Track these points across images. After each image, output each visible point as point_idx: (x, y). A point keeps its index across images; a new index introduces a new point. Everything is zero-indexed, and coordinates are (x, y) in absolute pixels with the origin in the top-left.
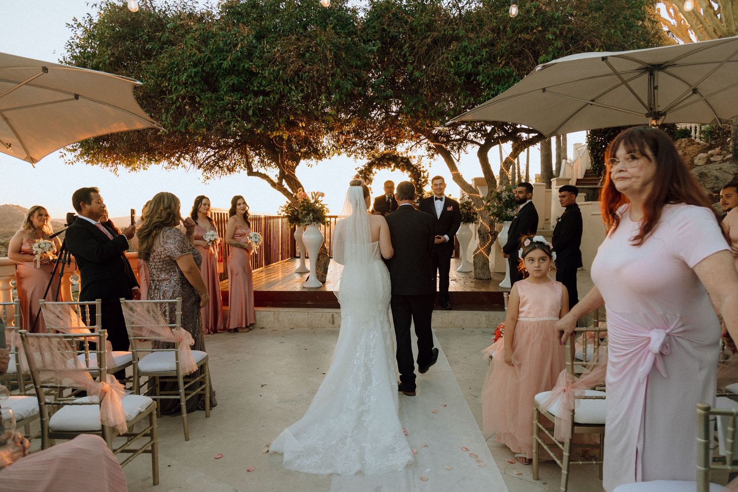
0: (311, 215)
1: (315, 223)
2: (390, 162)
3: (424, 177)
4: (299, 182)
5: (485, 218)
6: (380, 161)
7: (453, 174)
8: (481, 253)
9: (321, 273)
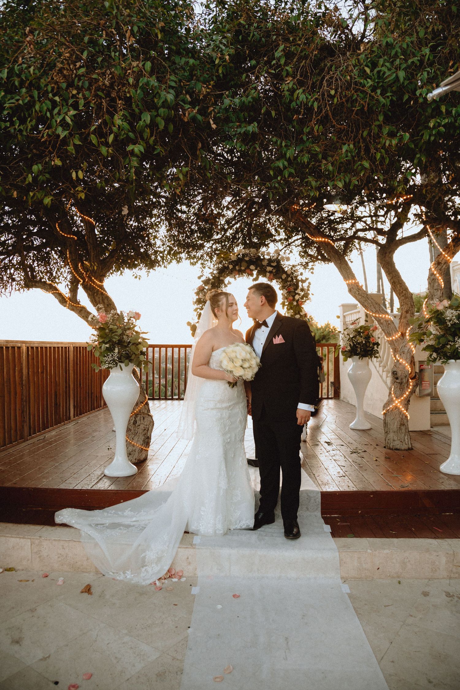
0: (116, 351)
1: (123, 365)
2: (252, 267)
3: (302, 290)
4: (108, 298)
5: (403, 352)
6: (237, 265)
7: (348, 285)
8: (396, 407)
9: (138, 444)
